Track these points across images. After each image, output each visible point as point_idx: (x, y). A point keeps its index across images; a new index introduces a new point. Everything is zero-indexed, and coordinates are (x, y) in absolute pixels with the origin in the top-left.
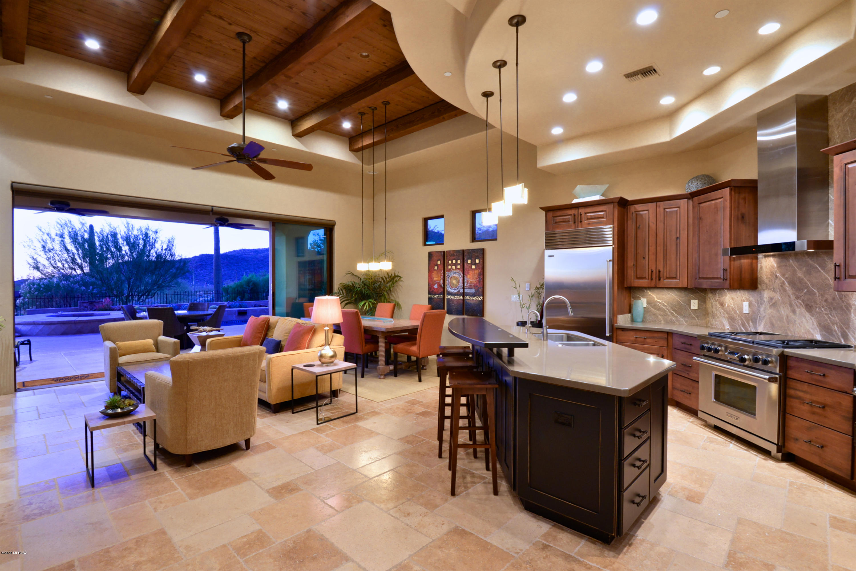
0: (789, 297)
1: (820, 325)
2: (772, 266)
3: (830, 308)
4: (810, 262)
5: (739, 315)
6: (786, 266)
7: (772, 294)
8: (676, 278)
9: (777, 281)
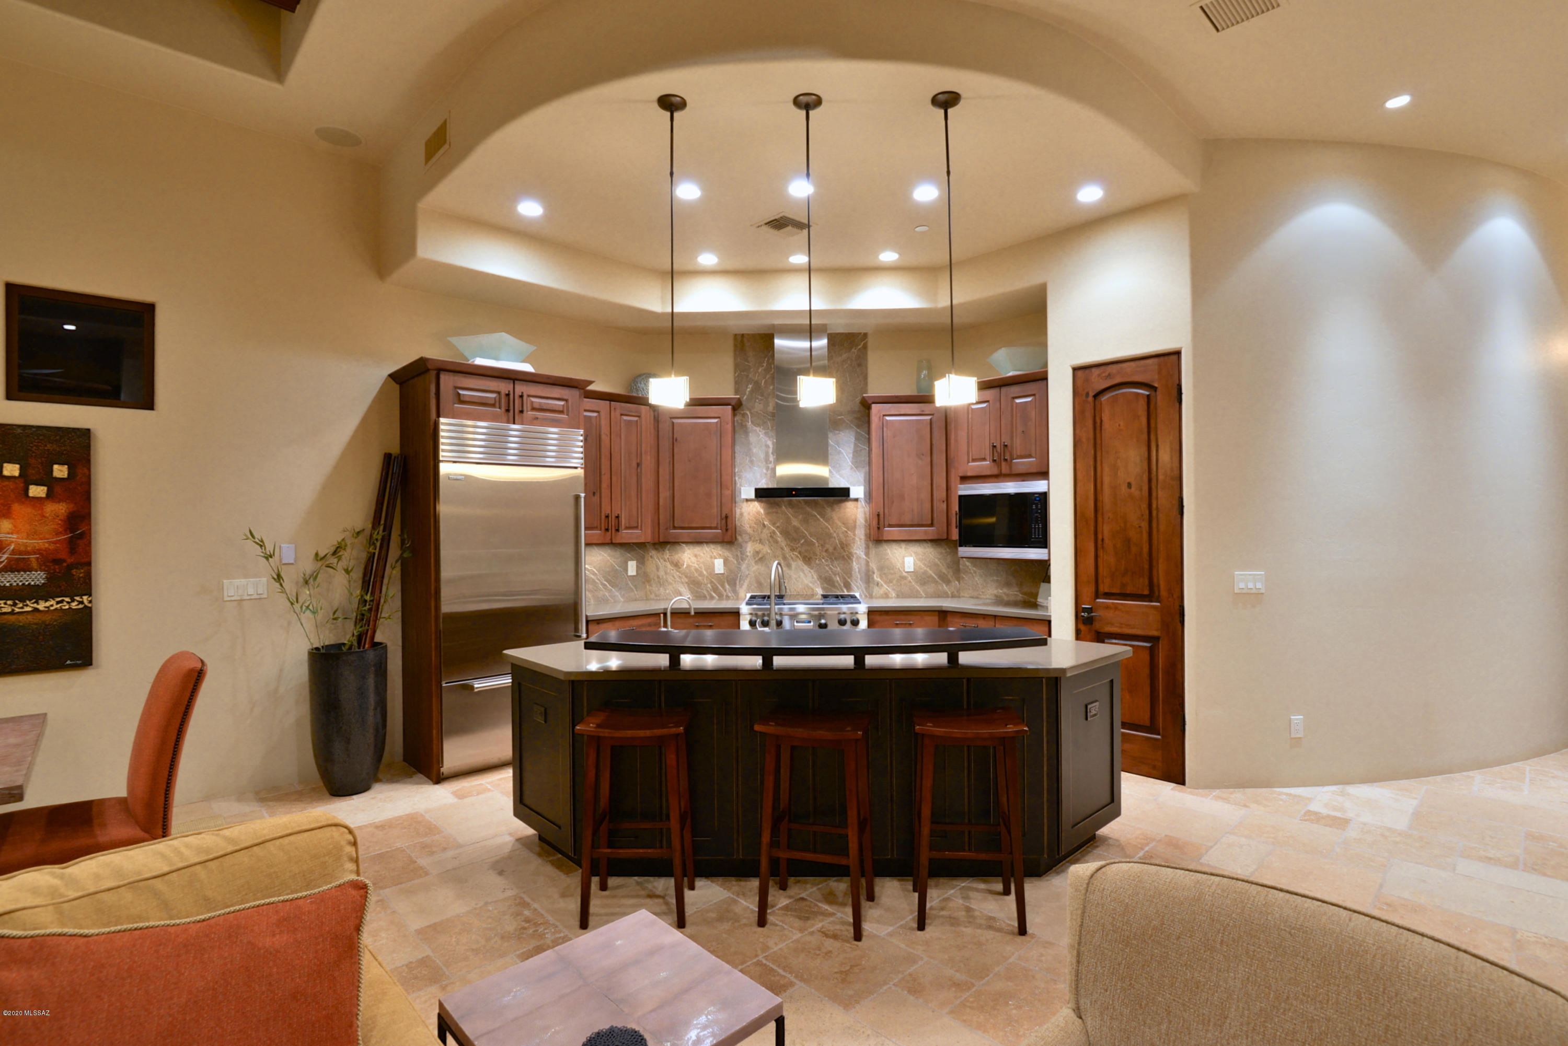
0: (782, 549)
1: (820, 577)
2: (758, 513)
3: (831, 558)
4: (808, 509)
5: (707, 577)
6: (777, 513)
7: (758, 547)
8: (636, 528)
9: (765, 531)
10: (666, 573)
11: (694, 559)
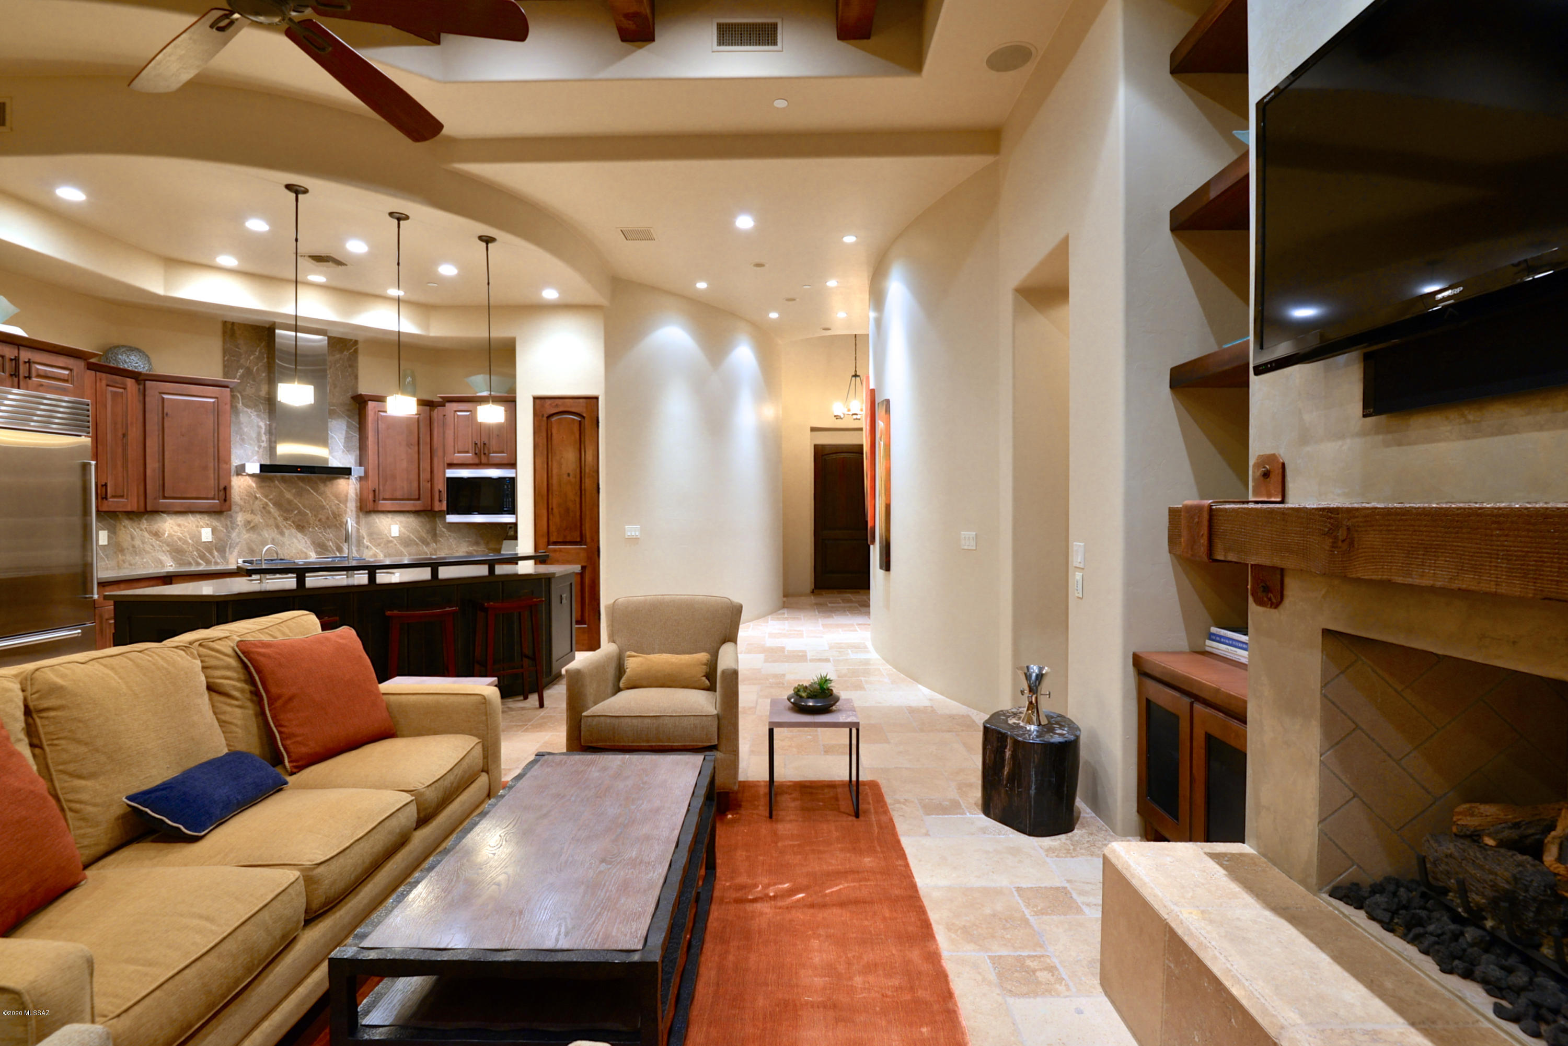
0: (275, 519)
1: (313, 543)
2: (250, 486)
3: (324, 527)
4: (301, 484)
5: (193, 545)
6: (269, 487)
7: (249, 517)
8: (122, 496)
9: (257, 502)
10: (143, 543)
11: (176, 528)
